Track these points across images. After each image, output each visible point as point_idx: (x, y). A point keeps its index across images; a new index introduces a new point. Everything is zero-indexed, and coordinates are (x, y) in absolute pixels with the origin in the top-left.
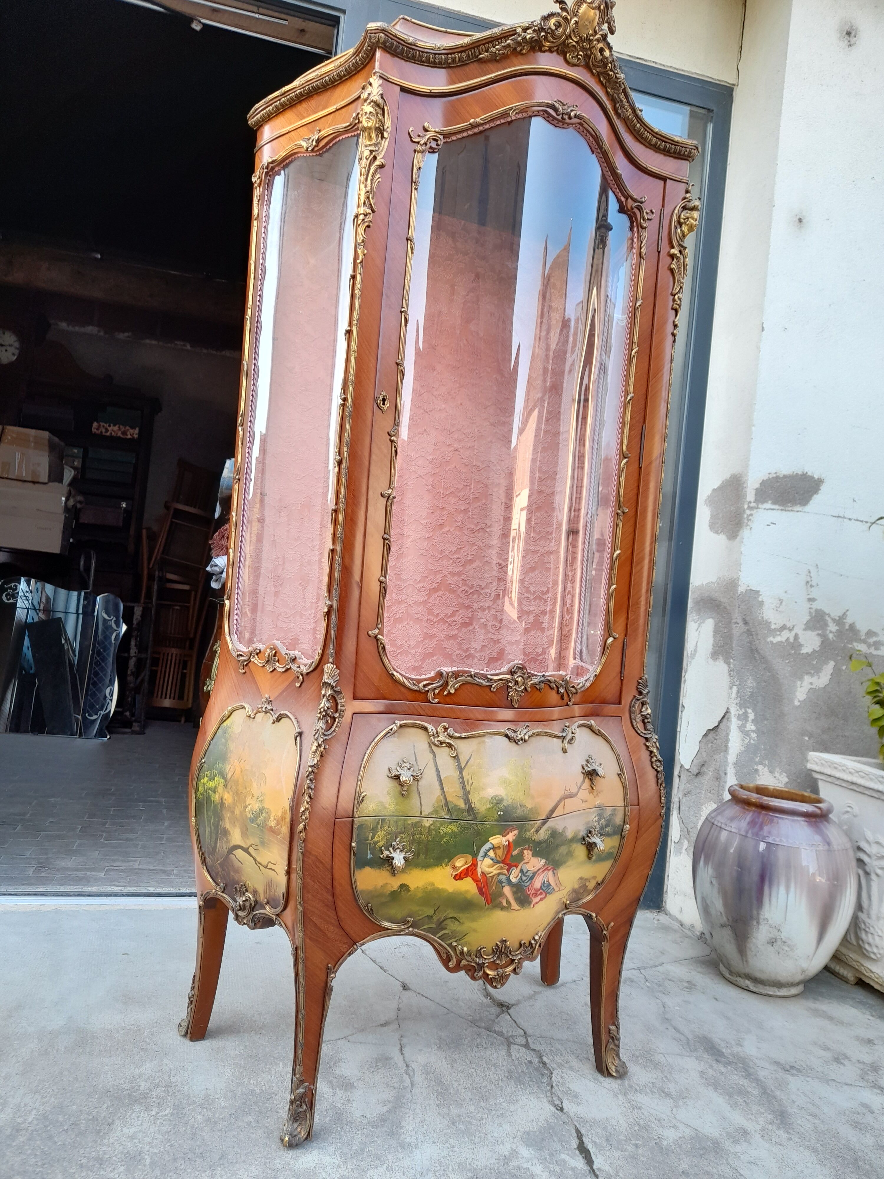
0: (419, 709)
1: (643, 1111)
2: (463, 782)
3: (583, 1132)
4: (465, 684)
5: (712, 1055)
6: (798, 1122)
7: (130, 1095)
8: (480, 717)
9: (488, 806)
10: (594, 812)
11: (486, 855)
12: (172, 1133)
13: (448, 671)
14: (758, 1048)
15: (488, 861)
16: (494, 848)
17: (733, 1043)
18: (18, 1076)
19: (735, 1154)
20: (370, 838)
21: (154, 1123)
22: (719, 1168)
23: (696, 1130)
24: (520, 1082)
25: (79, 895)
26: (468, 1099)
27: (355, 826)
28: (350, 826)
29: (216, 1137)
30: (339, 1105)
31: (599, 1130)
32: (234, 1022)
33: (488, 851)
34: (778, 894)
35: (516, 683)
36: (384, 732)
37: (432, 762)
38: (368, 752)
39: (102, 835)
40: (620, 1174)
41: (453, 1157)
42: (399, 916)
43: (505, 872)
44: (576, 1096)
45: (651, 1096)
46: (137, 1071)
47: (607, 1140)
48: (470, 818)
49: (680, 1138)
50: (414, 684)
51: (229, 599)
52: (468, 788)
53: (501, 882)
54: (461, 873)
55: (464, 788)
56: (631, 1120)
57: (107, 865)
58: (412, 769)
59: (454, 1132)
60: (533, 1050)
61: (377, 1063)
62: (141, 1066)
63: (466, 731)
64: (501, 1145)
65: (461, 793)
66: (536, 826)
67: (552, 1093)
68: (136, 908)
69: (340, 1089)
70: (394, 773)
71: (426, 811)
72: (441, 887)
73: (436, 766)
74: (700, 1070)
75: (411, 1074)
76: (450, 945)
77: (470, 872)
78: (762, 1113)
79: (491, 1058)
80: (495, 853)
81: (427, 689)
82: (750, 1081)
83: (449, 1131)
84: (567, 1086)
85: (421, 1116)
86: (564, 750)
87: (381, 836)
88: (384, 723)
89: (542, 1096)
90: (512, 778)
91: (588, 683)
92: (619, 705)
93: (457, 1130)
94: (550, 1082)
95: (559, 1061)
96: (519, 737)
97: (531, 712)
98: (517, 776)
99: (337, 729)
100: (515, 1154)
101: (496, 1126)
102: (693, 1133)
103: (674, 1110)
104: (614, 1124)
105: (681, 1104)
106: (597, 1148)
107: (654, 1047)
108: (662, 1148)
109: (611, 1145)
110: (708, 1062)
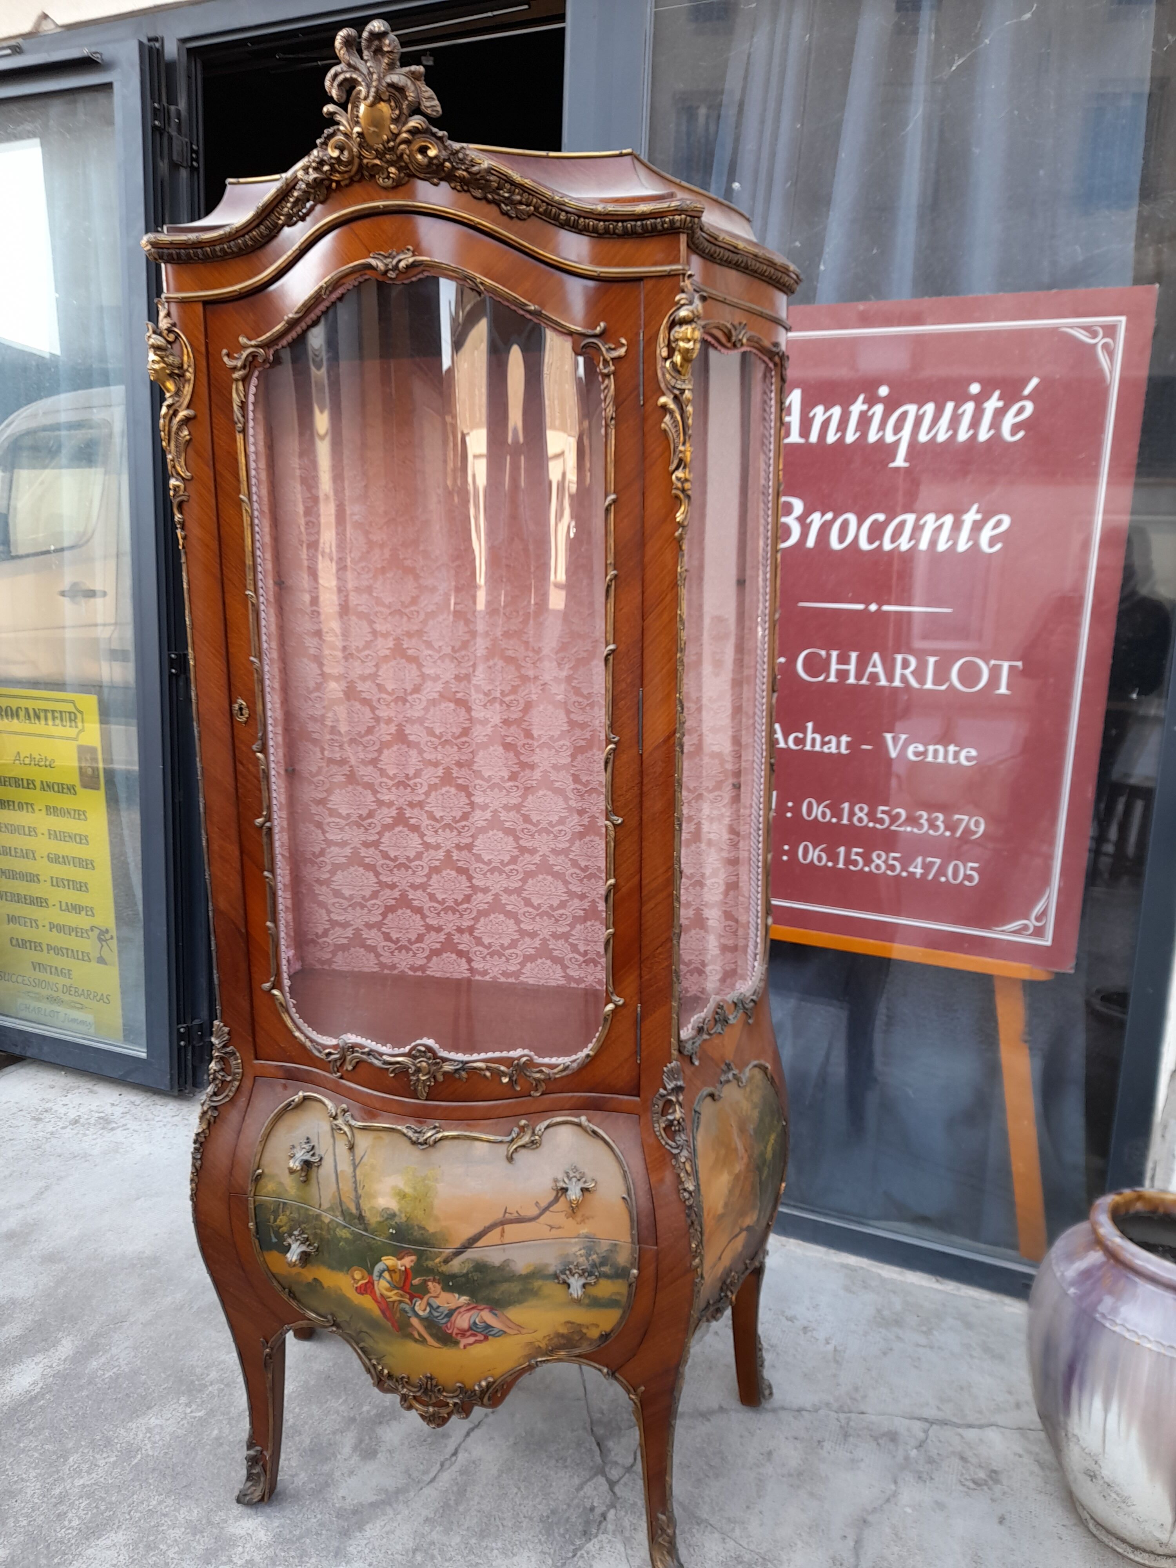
0: (322, 1081)
2: (356, 1183)
4: (360, 1061)
8: (378, 1106)
9: (379, 1219)
10: (576, 1243)
11: (381, 1275)
12: (180, 1439)
13: (348, 1041)
15: (384, 1283)
16: (389, 1270)
18: (140, 1326)
20: (272, 1221)
21: (179, 1422)
24: (548, 1531)
26: (466, 1526)
27: (251, 1206)
28: (246, 1203)
33: (383, 1271)
34: (1091, 1404)
35: (419, 1070)
36: (285, 1102)
37: (331, 1150)
38: (266, 1124)
42: (320, 1309)
43: (409, 1301)
48: (361, 1227)
50: (318, 1050)
52: (360, 1192)
53: (405, 1311)
54: (361, 1287)
55: (356, 1189)
58: (312, 1153)
63: (364, 1120)
65: (352, 1195)
66: (444, 1256)
71: (325, 1203)
73: (335, 1155)
75: (447, 1466)
76: (370, 1360)
77: (369, 1289)
79: (554, 1483)
80: (392, 1277)
81: (330, 1059)
83: (400, 1557)
84: (593, 1563)
85: (396, 1524)
86: (510, 1159)
87: (282, 1220)
88: (287, 1092)
89: (550, 1562)
90: (408, 1190)
91: (575, 1065)
92: (637, 1099)
93: (409, 1562)
94: (580, 1548)
95: (626, 1523)
96: (421, 1140)
97: (447, 1108)
98: (415, 1189)
99: (231, 1094)
107: (785, 1557)
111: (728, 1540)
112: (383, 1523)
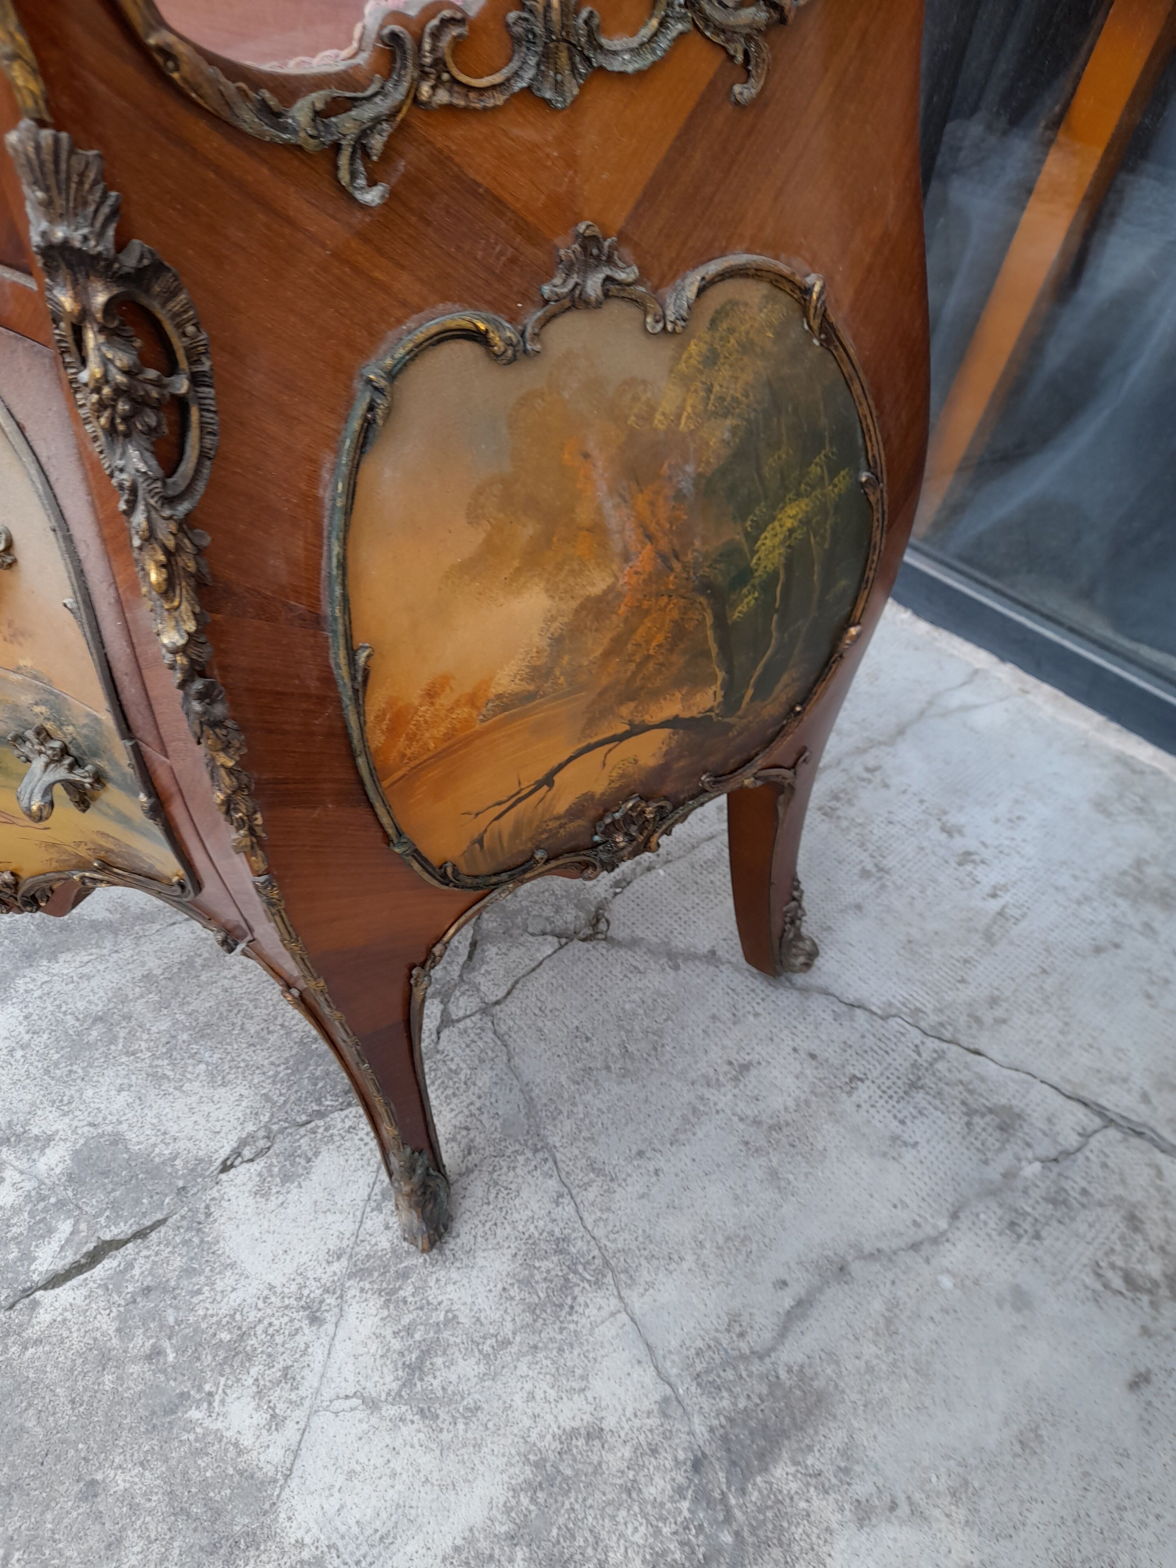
1: (306, 1330)
3: (154, 1235)
5: (726, 1442)
10: (21, 684)
17: (860, 1489)
23: (288, 1476)
26: (191, 1008)
31: (178, 1262)
40: (31, 1351)
44: (286, 1178)
45: (388, 1332)
47: (147, 1291)
49: (236, 1445)
56: (253, 1316)
67: (284, 1129)
74: (609, 1423)
83: (71, 1022)
84: (324, 1149)
85: (101, 967)
89: (264, 1119)
93: (79, 1034)
94: (321, 1115)
100: (39, 1145)
101: (119, 1081)
102: (269, 1470)
103: (355, 1402)
104: (219, 1285)
105: (390, 1411)
106: (110, 1278)
107: (645, 1276)
108: (173, 1412)
109: (134, 1302)
110: (668, 1436)
111: (566, 1200)
112: (86, 959)
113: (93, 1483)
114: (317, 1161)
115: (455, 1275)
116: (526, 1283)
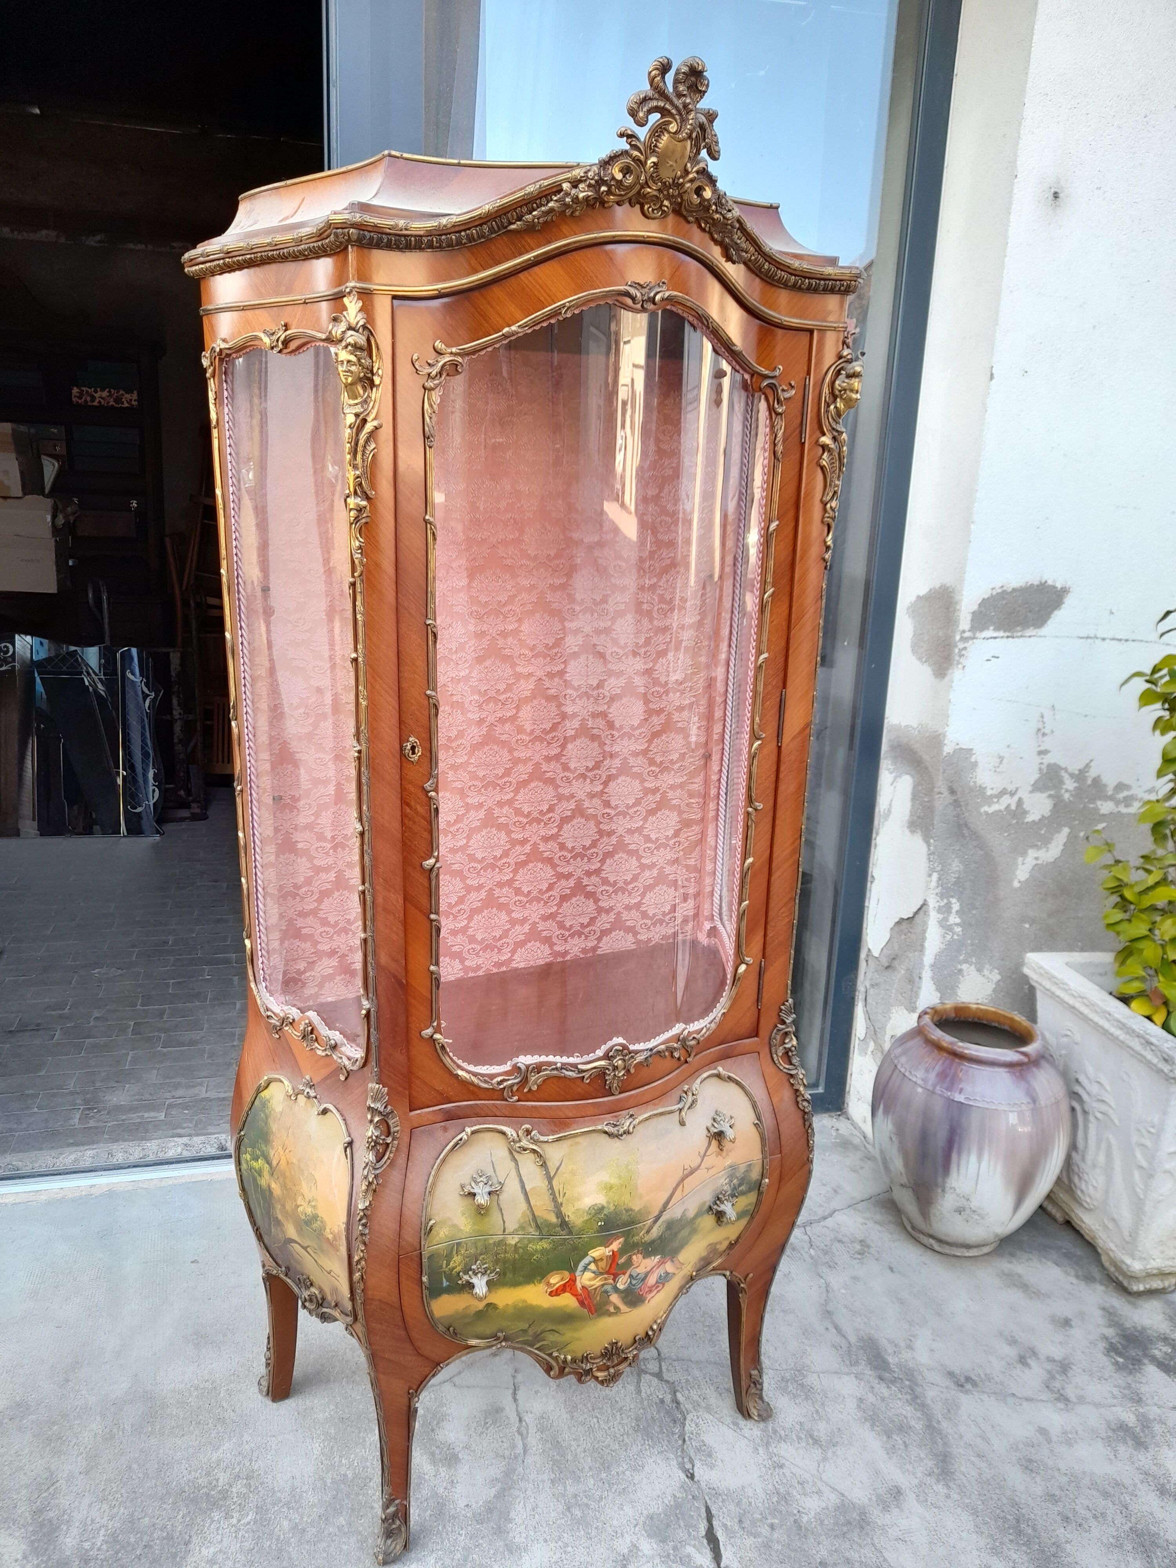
0: (494, 1110)
1: (784, 1471)
2: (553, 1193)
3: (713, 1512)
4: (549, 1078)
5: (876, 1368)
6: (962, 1469)
7: (207, 1495)
8: (570, 1115)
9: (585, 1218)
10: (723, 1175)
11: (585, 1268)
12: (255, 1550)
13: (527, 1063)
14: (932, 1350)
15: (588, 1275)
16: (595, 1261)
17: (902, 1344)
18: (82, 1476)
19: (883, 1528)
20: (444, 1266)
21: (236, 1537)
22: (862, 1551)
23: (843, 1495)
24: (647, 1435)
25: (135, 1166)
26: (587, 1468)
27: (425, 1260)
28: (417, 1259)
29: (305, 1552)
30: (441, 1490)
31: (732, 1507)
32: (322, 1365)
33: (589, 1264)
34: (968, 1162)
35: (615, 1068)
36: (452, 1144)
37: (513, 1173)
38: (433, 1173)
39: (160, 1037)
41: (565, 1562)
42: (488, 1331)
43: (611, 1281)
44: (710, 1455)
45: (797, 1445)
46: (215, 1457)
47: (740, 1521)
48: (564, 1233)
49: (823, 1509)
50: (486, 1082)
51: (249, 937)
52: (560, 1200)
53: (606, 1292)
54: (557, 1289)
55: (554, 1199)
56: (770, 1487)
57: (168, 1095)
58: (490, 1183)
59: (569, 1523)
60: (667, 1382)
61: (485, 1419)
62: (218, 1448)
63: (554, 1132)
64: (620, 1539)
65: (551, 1206)
66: (647, 1227)
67: (683, 1450)
68: (204, 1178)
69: (443, 1466)
70: (468, 1189)
71: (511, 1226)
72: (534, 1303)
73: (520, 1176)
74: (859, 1395)
75: (525, 1432)
76: (550, 1355)
77: (568, 1287)
78: (922, 1460)
79: (617, 1399)
80: (597, 1266)
81: (502, 1087)
82: (915, 1409)
83: (563, 1521)
84: (702, 1438)
85: (532, 1500)
86: (682, 1123)
87: (457, 1262)
88: (451, 1132)
89: (672, 1456)
90: (614, 1181)
91: (713, 1026)
92: (756, 1039)
93: (572, 1520)
94: (683, 1433)
95: (696, 1398)
96: (621, 1131)
97: (637, 1094)
98: (620, 1177)
99: (392, 1155)
100: (635, 1551)
101: (616, 1508)
102: (838, 1501)
103: (822, 1465)
104: (751, 1494)
105: (830, 1454)
106: (727, 1535)
107: (809, 1363)
108: (801, 1527)
109: (744, 1528)
110: (868, 1382)
112: (521, 1504)
113: (820, 1563)
114: (707, 1442)
115: (783, 1416)
116: (795, 1396)
